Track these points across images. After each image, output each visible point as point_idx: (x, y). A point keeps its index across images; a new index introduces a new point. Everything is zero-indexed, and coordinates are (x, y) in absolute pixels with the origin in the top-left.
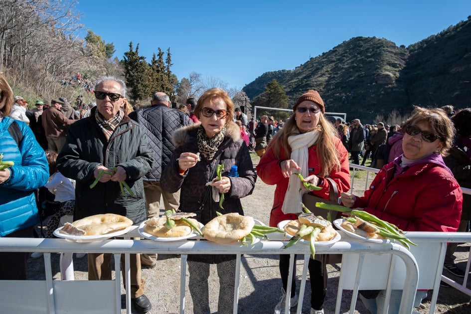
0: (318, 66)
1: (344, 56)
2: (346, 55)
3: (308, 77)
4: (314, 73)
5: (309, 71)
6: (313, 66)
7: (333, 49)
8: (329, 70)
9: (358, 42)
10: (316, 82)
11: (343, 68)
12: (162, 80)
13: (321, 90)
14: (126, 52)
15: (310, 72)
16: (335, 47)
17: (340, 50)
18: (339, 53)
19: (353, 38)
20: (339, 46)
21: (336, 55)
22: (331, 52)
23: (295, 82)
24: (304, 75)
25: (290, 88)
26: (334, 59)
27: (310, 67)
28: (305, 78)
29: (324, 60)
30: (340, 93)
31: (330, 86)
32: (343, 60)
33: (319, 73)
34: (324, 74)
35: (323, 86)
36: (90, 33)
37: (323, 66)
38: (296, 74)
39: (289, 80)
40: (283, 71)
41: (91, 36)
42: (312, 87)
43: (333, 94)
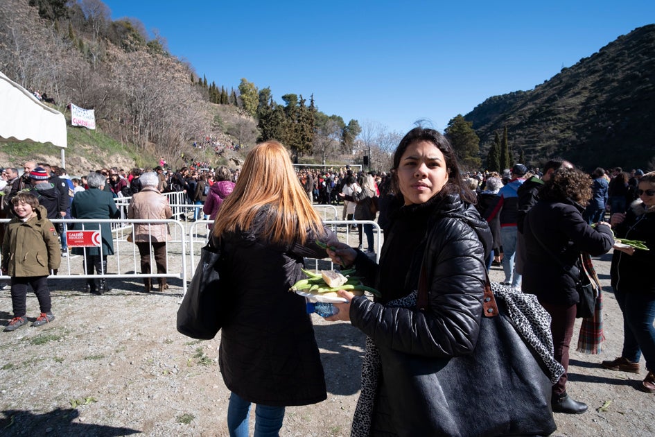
0: (570, 82)
1: (617, 61)
2: (620, 58)
3: (551, 100)
4: (561, 93)
5: (555, 90)
6: (561, 82)
7: (600, 50)
8: (588, 85)
9: (645, 35)
10: (564, 107)
11: (613, 81)
12: (303, 130)
13: (571, 118)
15: (555, 92)
16: (603, 48)
17: (612, 52)
18: (608, 56)
19: (636, 29)
20: (611, 45)
21: (603, 60)
22: (595, 56)
23: (530, 109)
24: (546, 98)
25: (520, 118)
26: (599, 66)
27: (555, 83)
28: (547, 101)
29: (580, 71)
30: (604, 122)
31: (588, 111)
32: (616, 66)
33: (571, 93)
34: (579, 93)
35: (577, 112)
36: (243, 80)
37: (578, 81)
38: (533, 96)
39: (521, 107)
40: (517, 92)
41: (244, 84)
42: (556, 115)
43: (591, 124)
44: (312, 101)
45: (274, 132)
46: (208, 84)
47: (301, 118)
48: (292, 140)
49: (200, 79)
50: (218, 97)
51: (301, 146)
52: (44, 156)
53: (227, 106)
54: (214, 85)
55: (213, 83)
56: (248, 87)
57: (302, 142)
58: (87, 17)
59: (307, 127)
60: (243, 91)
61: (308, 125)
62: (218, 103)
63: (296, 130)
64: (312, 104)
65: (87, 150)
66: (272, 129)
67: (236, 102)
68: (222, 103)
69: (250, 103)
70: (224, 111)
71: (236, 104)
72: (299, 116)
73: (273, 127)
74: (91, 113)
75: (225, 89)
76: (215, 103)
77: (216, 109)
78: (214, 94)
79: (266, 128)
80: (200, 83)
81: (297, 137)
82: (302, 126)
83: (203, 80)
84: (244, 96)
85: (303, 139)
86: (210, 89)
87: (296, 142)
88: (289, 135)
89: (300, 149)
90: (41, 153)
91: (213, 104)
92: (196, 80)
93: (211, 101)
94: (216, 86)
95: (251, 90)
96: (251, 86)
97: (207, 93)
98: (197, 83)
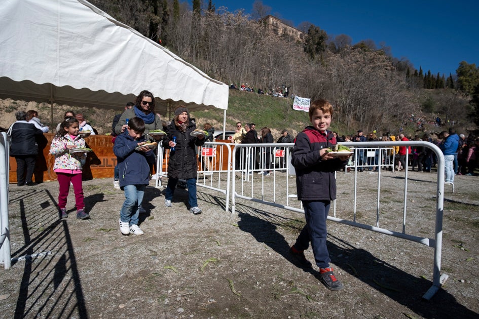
36: (462, 64)
41: (463, 67)
46: (424, 74)
49: (416, 71)
50: (433, 83)
53: (441, 90)
55: (429, 72)
56: (467, 68)
60: (461, 73)
62: (432, 88)
65: (300, 125)
67: (452, 85)
68: (436, 87)
69: (468, 84)
70: (437, 94)
71: (452, 87)
74: (308, 100)
75: (441, 76)
76: (429, 88)
77: (430, 94)
78: (429, 81)
80: (416, 74)
83: (418, 72)
84: (462, 78)
86: (425, 77)
91: (426, 90)
92: (412, 72)
93: (425, 88)
94: (431, 74)
95: (471, 71)
96: (471, 67)
97: (422, 81)
98: (412, 75)
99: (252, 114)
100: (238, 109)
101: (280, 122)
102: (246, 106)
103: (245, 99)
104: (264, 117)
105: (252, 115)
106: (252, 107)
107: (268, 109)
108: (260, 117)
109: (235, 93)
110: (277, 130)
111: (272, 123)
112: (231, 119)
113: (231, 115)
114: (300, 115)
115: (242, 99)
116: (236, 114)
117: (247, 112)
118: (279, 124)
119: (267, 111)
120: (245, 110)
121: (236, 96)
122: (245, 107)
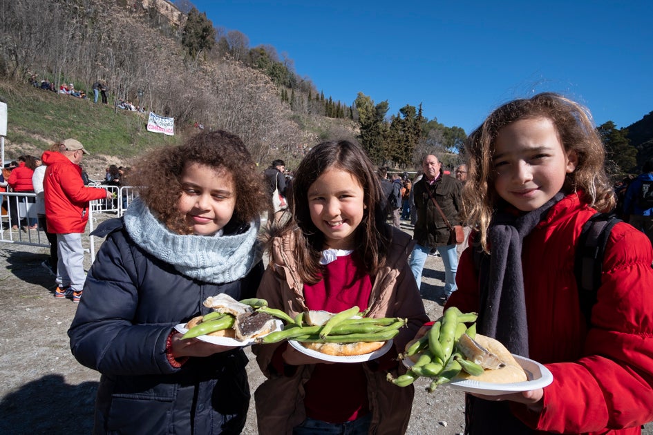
12: (407, 141)
14: (401, 108)
36: (359, 95)
41: (360, 98)
44: (420, 111)
45: (374, 142)
46: (325, 99)
47: (406, 129)
48: (394, 151)
49: (318, 95)
50: (333, 111)
51: (403, 157)
52: (105, 157)
53: (342, 120)
54: (331, 100)
55: (330, 98)
56: (364, 100)
57: (404, 153)
58: (231, 47)
59: (411, 137)
60: (359, 105)
61: (413, 135)
62: (333, 117)
63: (399, 141)
64: (420, 114)
66: (371, 140)
67: (351, 115)
68: (337, 117)
70: (338, 124)
71: (352, 118)
72: (405, 127)
73: (373, 138)
74: (171, 121)
75: (341, 104)
76: (330, 117)
77: (330, 123)
78: (331, 108)
79: (365, 138)
80: (317, 99)
81: (400, 148)
82: (407, 137)
83: (320, 97)
84: (359, 109)
85: (406, 150)
86: (327, 104)
87: (398, 153)
88: (390, 146)
89: (402, 160)
90: (104, 154)
91: (328, 118)
92: (314, 96)
93: (326, 115)
94: (333, 101)
95: (367, 104)
96: (367, 99)
97: (324, 108)
98: (314, 99)
99: (78, 132)
100: (53, 124)
101: (124, 147)
102: (68, 119)
103: (66, 109)
104: (99, 139)
105: (77, 134)
106: (79, 122)
107: (106, 127)
108: (92, 138)
109: (49, 97)
110: (119, 158)
111: (111, 148)
112: (37, 139)
113: (38, 133)
114: (158, 139)
115: (60, 108)
116: (47, 132)
117: (69, 129)
118: (122, 149)
119: (104, 130)
120: (65, 126)
121: (50, 102)
122: (66, 122)
